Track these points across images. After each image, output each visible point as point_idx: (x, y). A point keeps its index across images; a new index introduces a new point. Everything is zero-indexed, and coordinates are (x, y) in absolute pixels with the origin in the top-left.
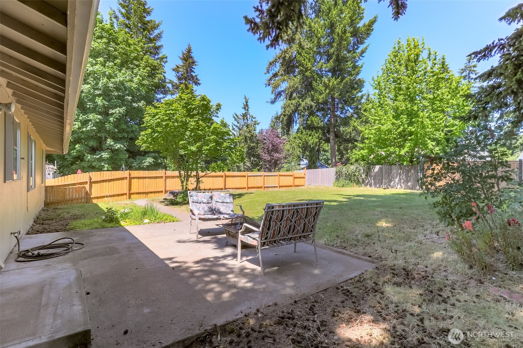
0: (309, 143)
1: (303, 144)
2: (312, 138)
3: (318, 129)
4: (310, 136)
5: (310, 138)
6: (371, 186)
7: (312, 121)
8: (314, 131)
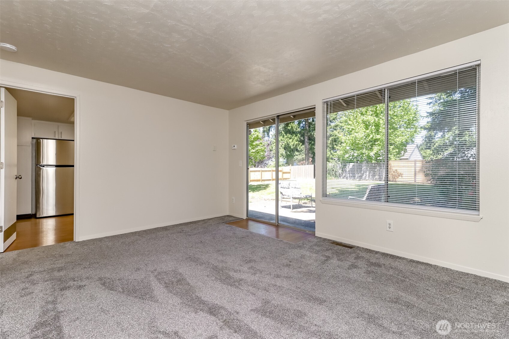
0: (290, 145)
1: (285, 145)
2: (293, 141)
3: (297, 133)
4: (290, 139)
5: (291, 140)
6: (347, 178)
7: (292, 127)
8: (294, 135)
